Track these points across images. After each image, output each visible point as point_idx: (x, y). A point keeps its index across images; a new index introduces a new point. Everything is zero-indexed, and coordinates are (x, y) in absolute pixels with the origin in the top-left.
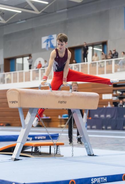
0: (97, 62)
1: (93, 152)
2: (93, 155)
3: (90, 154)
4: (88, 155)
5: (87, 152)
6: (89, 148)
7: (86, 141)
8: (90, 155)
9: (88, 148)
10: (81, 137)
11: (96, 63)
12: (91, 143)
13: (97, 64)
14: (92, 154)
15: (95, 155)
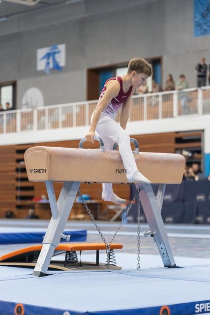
0: (145, 96)
1: (174, 260)
2: (175, 266)
3: (168, 264)
4: (165, 267)
5: (163, 260)
6: (167, 253)
7: (162, 241)
8: (168, 266)
9: (165, 255)
10: (153, 233)
12: (171, 246)
13: (145, 100)
14: (172, 265)
15: (177, 265)
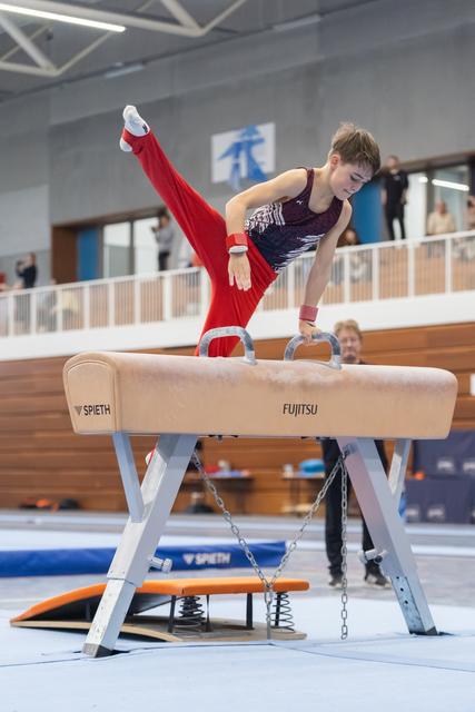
0: (448, 237)
1: (430, 617)
2: (433, 632)
3: (418, 627)
4: (411, 632)
5: (406, 618)
6: (414, 602)
7: (401, 571)
8: (420, 633)
9: (410, 603)
11: (442, 243)
12: (422, 581)
13: (449, 245)
14: (427, 629)
15: (438, 630)
